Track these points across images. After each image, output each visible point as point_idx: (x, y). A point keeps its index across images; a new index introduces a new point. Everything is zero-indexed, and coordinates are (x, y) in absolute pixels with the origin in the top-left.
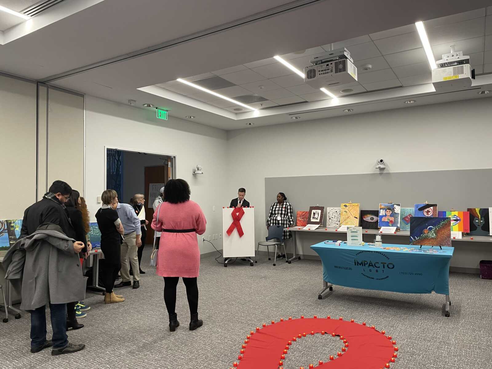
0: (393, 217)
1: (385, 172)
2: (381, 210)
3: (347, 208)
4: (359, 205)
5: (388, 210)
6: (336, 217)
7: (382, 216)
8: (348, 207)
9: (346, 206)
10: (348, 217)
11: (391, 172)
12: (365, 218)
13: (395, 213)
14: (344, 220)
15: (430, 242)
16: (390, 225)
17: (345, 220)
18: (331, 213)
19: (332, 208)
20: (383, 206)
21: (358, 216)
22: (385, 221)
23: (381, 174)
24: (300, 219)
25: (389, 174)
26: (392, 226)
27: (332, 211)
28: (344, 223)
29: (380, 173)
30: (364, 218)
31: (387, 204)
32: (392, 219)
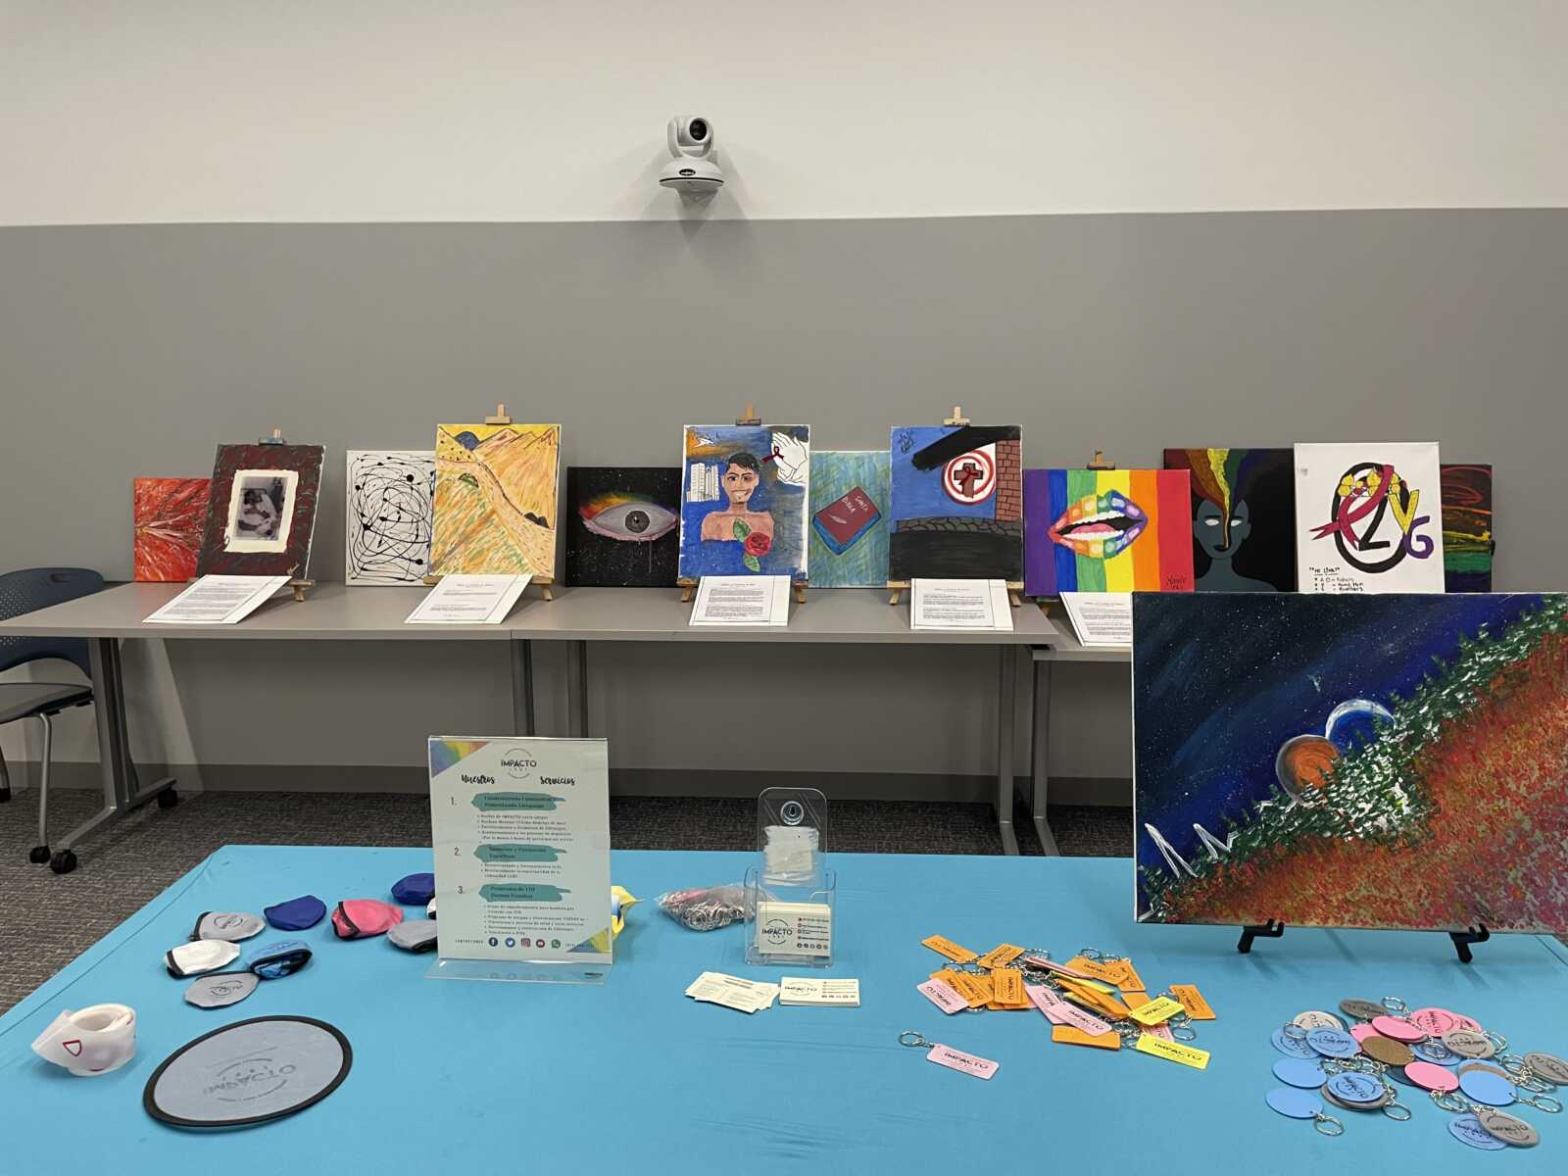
0: (766, 514)
1: (716, 212)
2: (694, 467)
3: (481, 458)
4: (557, 437)
5: (735, 468)
6: (405, 517)
7: (704, 508)
8: (485, 449)
9: (469, 441)
10: (486, 519)
11: (750, 216)
12: (591, 515)
13: (779, 484)
14: (455, 538)
15: (1362, 888)
16: (752, 562)
17: (465, 539)
18: (374, 487)
19: (382, 455)
20: (703, 442)
21: (549, 506)
22: (719, 541)
23: (690, 226)
24: (159, 533)
25: (738, 227)
26: (763, 573)
27: (379, 471)
28: (459, 558)
29: (681, 222)
30: (590, 518)
31: (728, 429)
32: (761, 523)
